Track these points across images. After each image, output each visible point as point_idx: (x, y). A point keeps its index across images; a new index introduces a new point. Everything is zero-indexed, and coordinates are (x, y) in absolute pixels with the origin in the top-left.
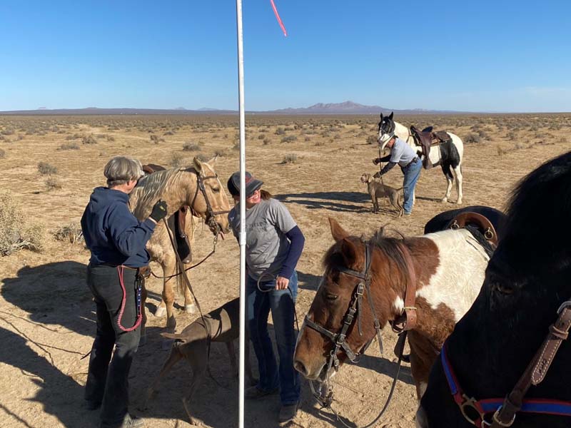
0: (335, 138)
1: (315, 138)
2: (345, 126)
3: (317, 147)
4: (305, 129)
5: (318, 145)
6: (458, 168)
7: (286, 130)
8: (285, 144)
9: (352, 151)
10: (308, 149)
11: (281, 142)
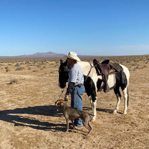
0: (44, 68)
1: (33, 68)
2: (49, 62)
3: (34, 73)
4: (30, 64)
5: (34, 71)
6: (126, 90)
7: (21, 64)
8: (17, 71)
9: (52, 74)
10: (29, 74)
11: (16, 70)
